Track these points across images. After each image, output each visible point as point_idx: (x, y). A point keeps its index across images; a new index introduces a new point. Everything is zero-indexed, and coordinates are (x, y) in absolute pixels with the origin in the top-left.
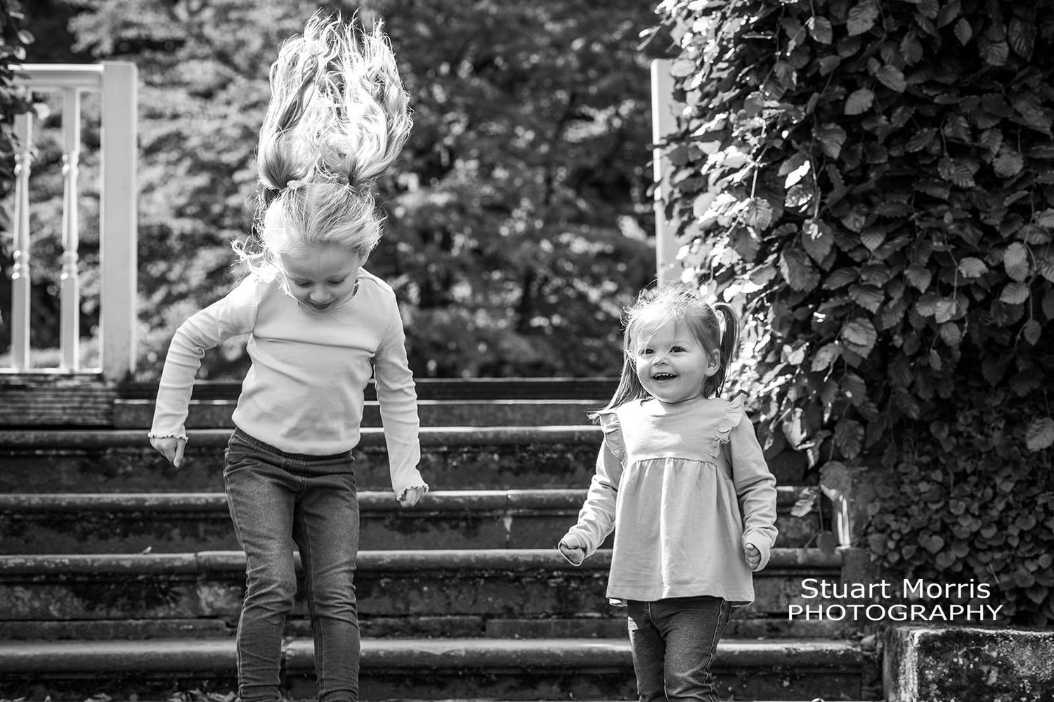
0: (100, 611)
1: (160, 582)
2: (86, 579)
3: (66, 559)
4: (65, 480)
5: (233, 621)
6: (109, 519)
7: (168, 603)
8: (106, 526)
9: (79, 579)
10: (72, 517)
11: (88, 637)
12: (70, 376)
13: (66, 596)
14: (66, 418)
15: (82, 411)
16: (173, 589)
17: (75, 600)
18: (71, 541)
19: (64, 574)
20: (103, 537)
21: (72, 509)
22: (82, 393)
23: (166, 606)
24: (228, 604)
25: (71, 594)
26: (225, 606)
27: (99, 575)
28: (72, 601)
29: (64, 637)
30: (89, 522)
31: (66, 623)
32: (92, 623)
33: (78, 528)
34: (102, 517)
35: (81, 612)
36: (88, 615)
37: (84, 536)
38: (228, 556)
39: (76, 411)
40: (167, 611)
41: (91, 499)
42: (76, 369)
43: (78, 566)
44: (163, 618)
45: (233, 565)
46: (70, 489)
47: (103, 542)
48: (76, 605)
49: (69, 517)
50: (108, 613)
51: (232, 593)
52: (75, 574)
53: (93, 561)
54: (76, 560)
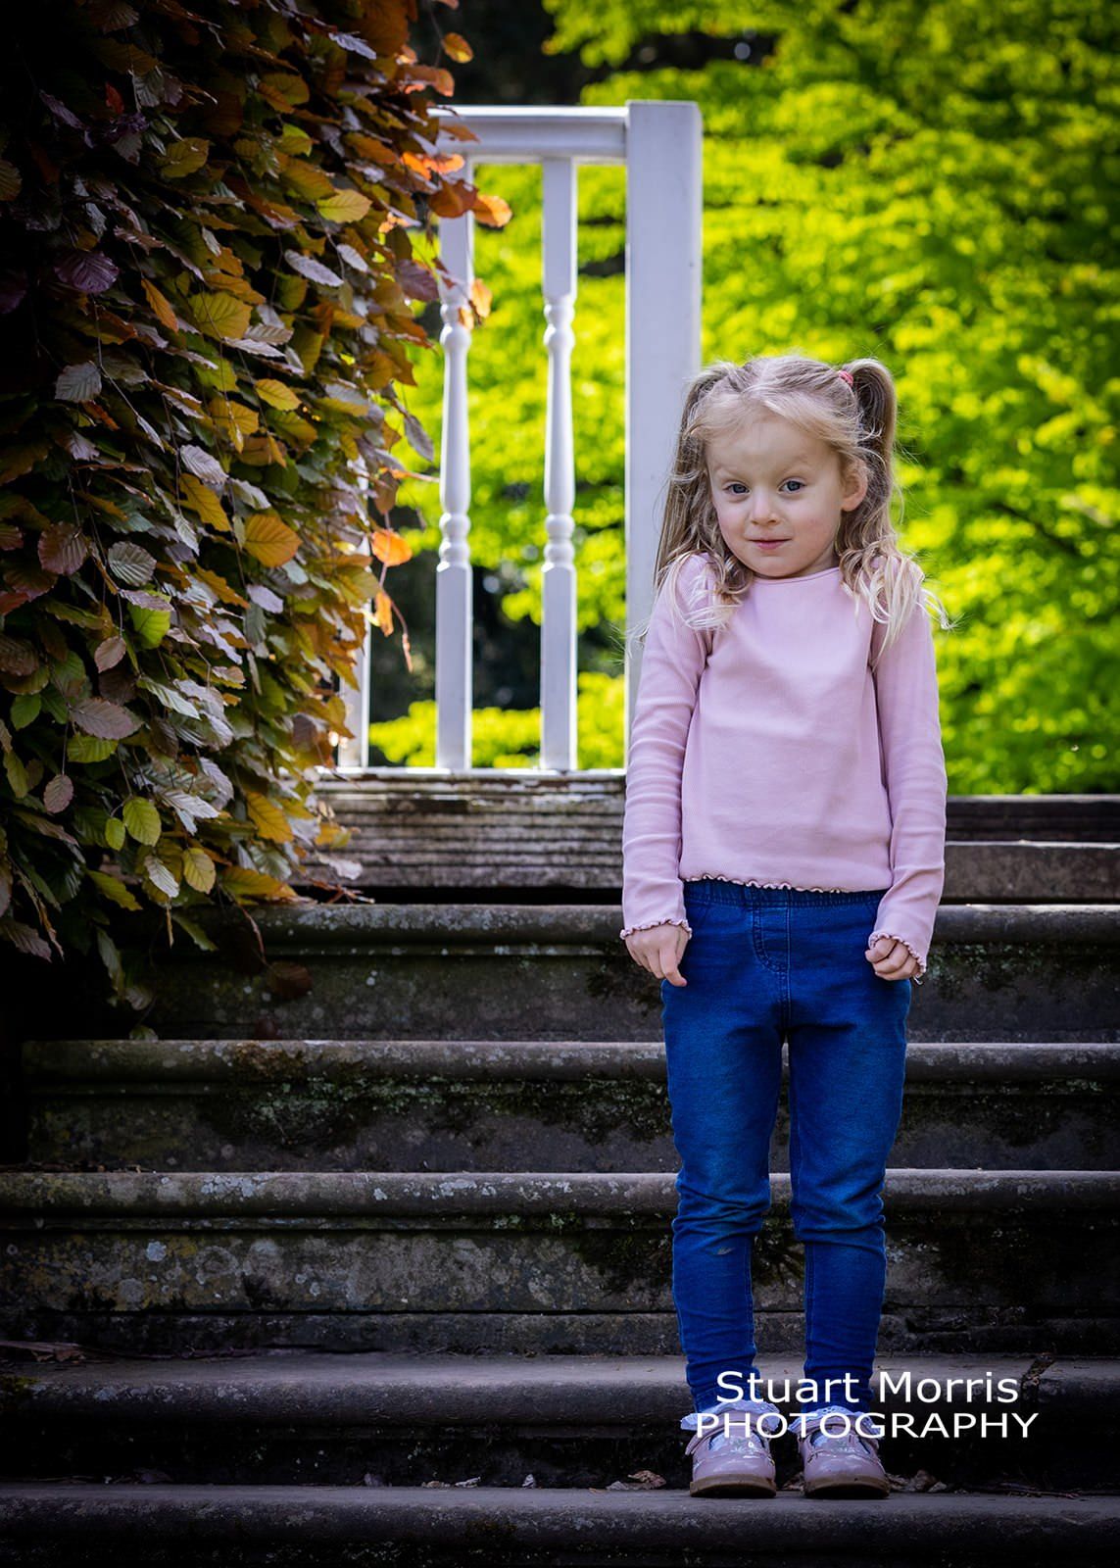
0: (636, 1294)
1: (765, 1234)
2: (607, 1225)
3: (563, 1181)
4: (558, 1010)
5: (923, 1318)
6: (653, 1094)
7: (783, 1280)
8: (646, 1110)
9: (592, 1224)
10: (572, 1091)
11: (612, 1349)
12: (560, 784)
13: (565, 1260)
14: (552, 874)
15: (585, 860)
16: (791, 1249)
17: (584, 1269)
18: (574, 1143)
19: (561, 1214)
20: (641, 1134)
21: (574, 1075)
22: (585, 820)
23: (777, 1285)
24: (911, 1280)
25: (576, 1256)
26: (906, 1287)
27: (636, 1215)
28: (577, 1271)
29: (561, 1348)
30: (610, 1100)
31: (566, 1318)
32: (620, 1318)
33: (587, 1116)
34: (640, 1092)
35: (597, 1296)
36: (611, 1301)
37: (600, 1131)
38: (911, 1178)
39: (574, 860)
40: (780, 1295)
41: (615, 1052)
42: (574, 767)
43: (589, 1197)
44: (770, 1310)
45: (923, 1196)
46: (568, 1032)
47: (642, 1145)
48: (586, 1280)
49: (569, 1090)
50: (654, 1298)
51: (919, 1257)
52: (584, 1214)
53: (623, 1187)
54: (584, 1184)
